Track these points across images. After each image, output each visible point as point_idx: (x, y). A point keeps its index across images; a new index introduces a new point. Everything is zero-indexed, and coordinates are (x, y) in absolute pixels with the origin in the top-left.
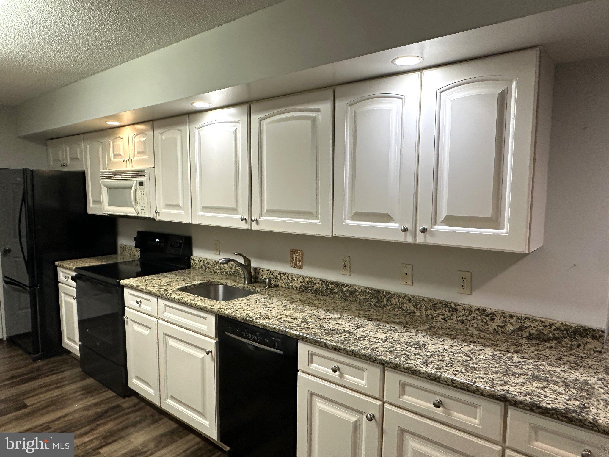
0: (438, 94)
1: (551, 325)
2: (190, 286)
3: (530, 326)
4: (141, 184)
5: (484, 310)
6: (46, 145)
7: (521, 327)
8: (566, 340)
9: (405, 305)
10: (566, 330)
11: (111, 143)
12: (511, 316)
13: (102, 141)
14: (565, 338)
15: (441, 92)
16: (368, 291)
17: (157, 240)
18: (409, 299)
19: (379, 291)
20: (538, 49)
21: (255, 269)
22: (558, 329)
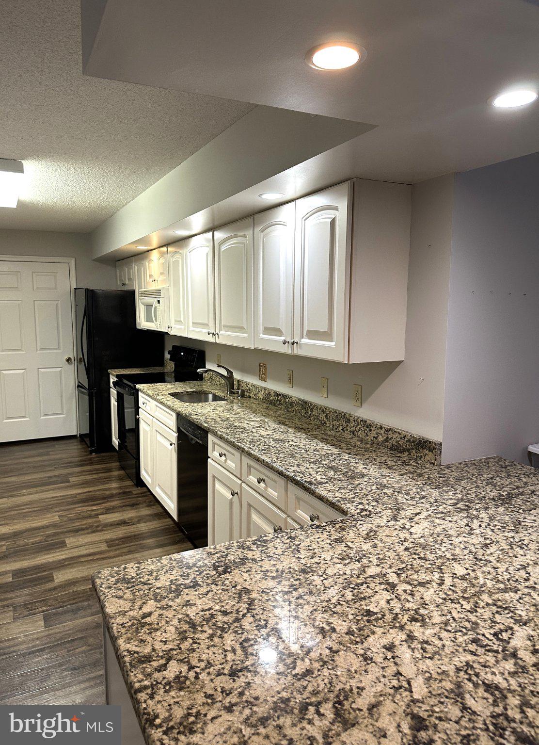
0: (303, 221)
1: (405, 436)
2: (182, 393)
3: (392, 438)
4: (159, 301)
5: (366, 422)
6: (115, 267)
7: (387, 438)
8: (414, 451)
9: (321, 416)
10: (413, 442)
11: (147, 264)
12: (381, 428)
13: (142, 262)
14: (413, 449)
15: (305, 220)
16: (300, 402)
17: (182, 354)
18: (323, 410)
19: (306, 402)
20: (349, 181)
21: (238, 381)
22: (408, 441)
